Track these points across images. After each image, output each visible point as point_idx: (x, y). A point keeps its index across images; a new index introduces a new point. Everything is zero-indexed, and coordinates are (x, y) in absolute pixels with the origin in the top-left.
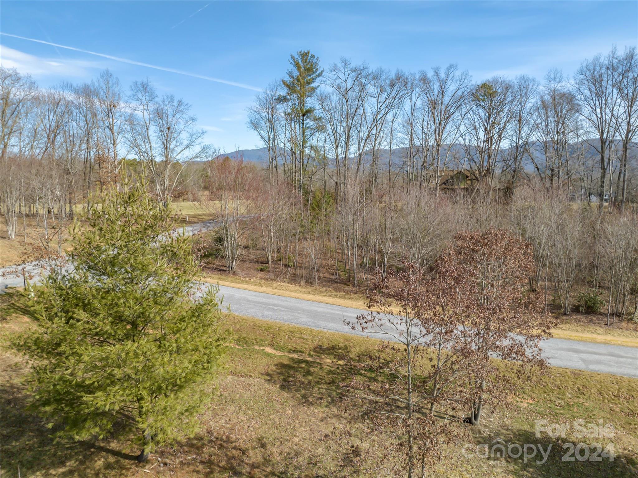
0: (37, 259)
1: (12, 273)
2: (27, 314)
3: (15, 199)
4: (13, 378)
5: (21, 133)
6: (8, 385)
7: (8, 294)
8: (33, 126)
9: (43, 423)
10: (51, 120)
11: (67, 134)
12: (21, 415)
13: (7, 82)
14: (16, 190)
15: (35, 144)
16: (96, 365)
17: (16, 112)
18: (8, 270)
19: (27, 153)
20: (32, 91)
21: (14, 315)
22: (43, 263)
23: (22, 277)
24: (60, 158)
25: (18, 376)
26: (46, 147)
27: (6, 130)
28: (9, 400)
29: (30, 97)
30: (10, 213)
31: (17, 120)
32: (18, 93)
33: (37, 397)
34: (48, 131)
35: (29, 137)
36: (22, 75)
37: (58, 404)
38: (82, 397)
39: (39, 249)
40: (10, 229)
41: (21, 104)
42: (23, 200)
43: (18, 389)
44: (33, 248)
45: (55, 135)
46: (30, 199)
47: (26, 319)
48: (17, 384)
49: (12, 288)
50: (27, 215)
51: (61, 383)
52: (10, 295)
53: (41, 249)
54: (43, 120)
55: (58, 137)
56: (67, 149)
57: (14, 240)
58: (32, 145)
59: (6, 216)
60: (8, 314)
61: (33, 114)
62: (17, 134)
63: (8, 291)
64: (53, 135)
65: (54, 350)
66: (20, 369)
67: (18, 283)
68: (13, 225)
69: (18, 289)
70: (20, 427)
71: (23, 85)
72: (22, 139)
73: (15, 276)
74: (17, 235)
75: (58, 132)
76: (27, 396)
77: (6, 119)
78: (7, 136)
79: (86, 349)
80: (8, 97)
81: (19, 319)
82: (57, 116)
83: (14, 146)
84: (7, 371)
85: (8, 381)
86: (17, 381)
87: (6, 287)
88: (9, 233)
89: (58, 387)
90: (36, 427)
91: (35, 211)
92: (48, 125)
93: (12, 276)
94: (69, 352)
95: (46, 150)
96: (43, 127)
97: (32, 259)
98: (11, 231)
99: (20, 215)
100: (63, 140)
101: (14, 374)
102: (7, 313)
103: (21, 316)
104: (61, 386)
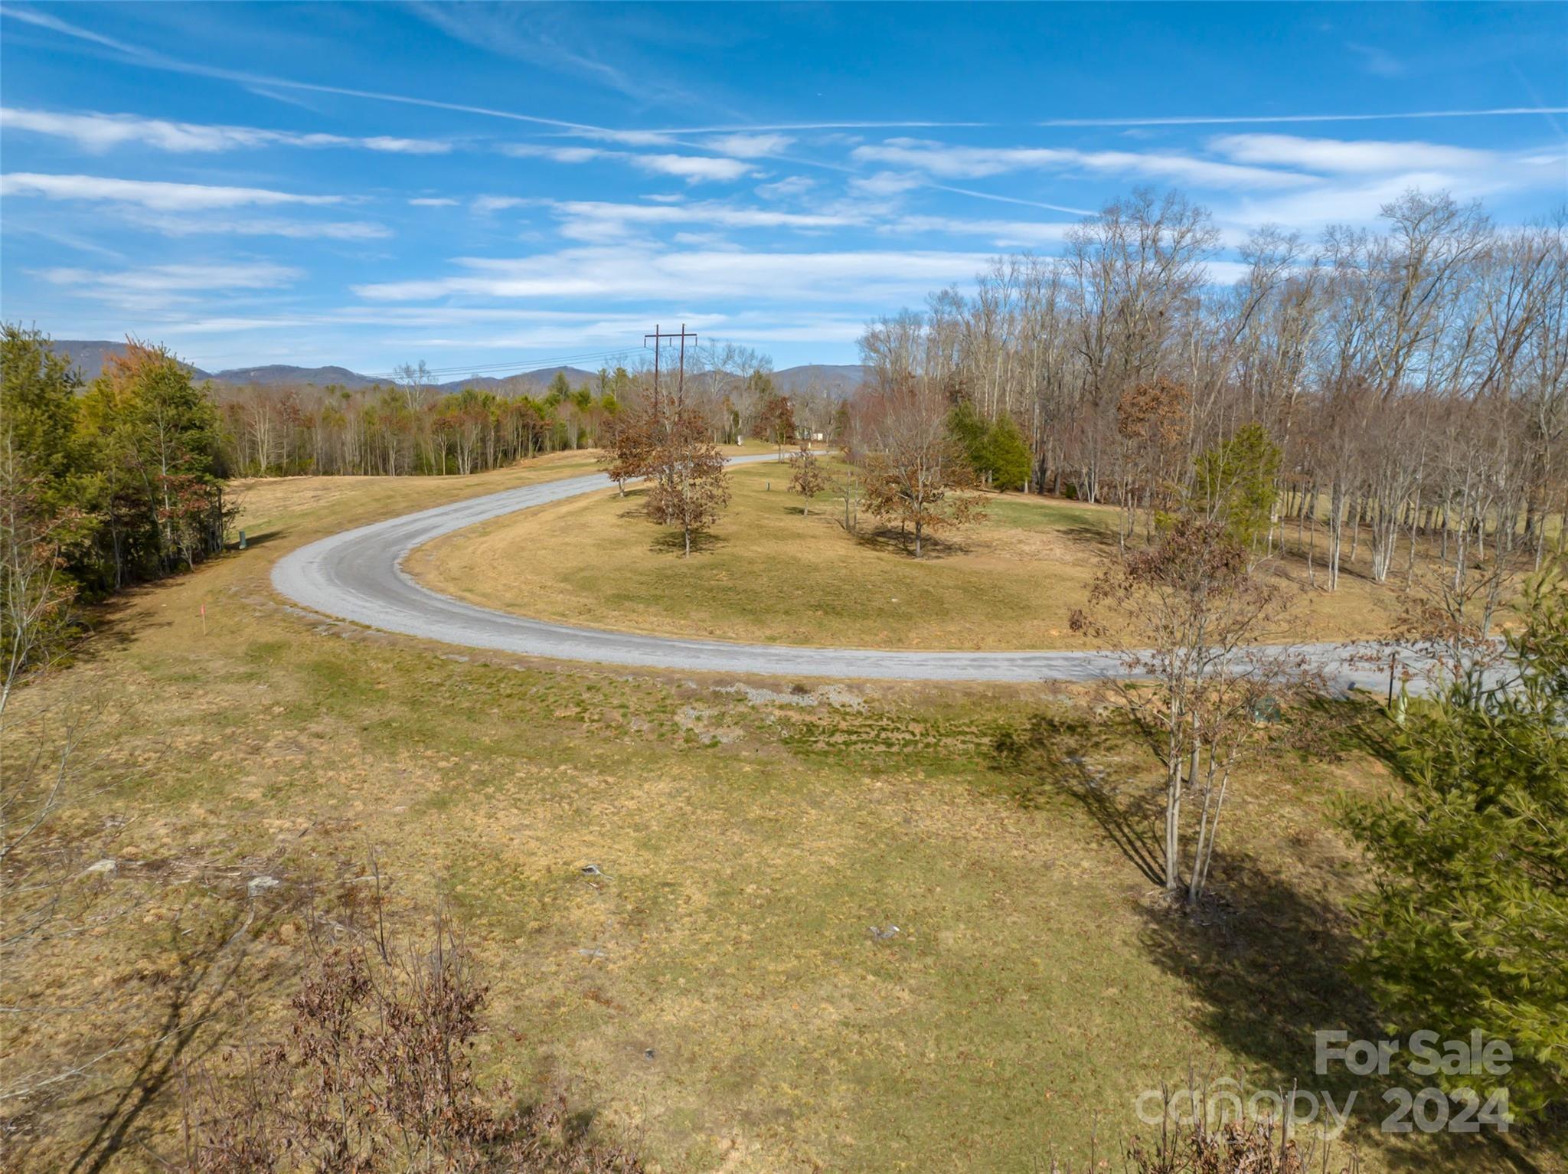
0: (1426, 637)
1: (1370, 659)
2: (1386, 758)
3: (1399, 493)
4: (1330, 889)
5: (1435, 341)
6: (1318, 899)
7: (1353, 703)
8: (1466, 324)
9: (1373, 1014)
10: (1512, 306)
11: (1551, 336)
12: (1331, 976)
13: (1423, 226)
14: (1405, 472)
15: (1464, 365)
16: (1532, 935)
17: (1433, 294)
18: (1362, 651)
19: (1443, 385)
20: (1478, 238)
21: (1356, 752)
22: (1440, 647)
23: (1387, 672)
24: (1524, 396)
25: (1341, 887)
26: (1492, 371)
27: (1405, 336)
28: (1314, 932)
29: (1471, 254)
30: (1384, 525)
31: (1434, 312)
32: (1444, 249)
33: (1376, 953)
34: (1501, 333)
35: (1453, 350)
36: (1460, 205)
37: (1417, 988)
38: (1480, 997)
39: (1435, 614)
40: (1378, 559)
41: (1447, 273)
42: (1416, 496)
43: (1337, 916)
44: (1424, 612)
45: (1519, 339)
46: (1432, 494)
47: (1380, 767)
48: (1335, 905)
49: (1363, 692)
50: (1421, 532)
51: (1436, 943)
52: (1357, 707)
53: (1441, 616)
54: (1494, 307)
55: (1527, 345)
56: (1544, 375)
57: (1382, 585)
58: (1457, 369)
59: (1376, 529)
60: (1345, 747)
61: (1471, 294)
62: (1426, 344)
63: (1352, 695)
64: (1512, 341)
65: (1433, 860)
66: (1349, 875)
67: (1377, 684)
68: (1386, 551)
69: (1375, 698)
70: (1325, 1000)
71: (1459, 229)
72: (1436, 355)
73: (1374, 667)
74: (1391, 573)
75: (1528, 331)
76: (1351, 940)
77: (1410, 310)
78: (1405, 350)
79: (1516, 888)
80: (1419, 260)
81: (1364, 764)
82: (1531, 294)
83: (1415, 370)
84: (1321, 868)
85: (1319, 891)
86: (1338, 899)
87: (1351, 687)
88: (1375, 569)
89: (1428, 951)
90: (1358, 1016)
91: (1440, 523)
92: (1504, 318)
93: (1367, 665)
94: (1468, 880)
95: (1490, 378)
96: (1490, 322)
97: (1418, 636)
98: (1381, 564)
99: (1405, 530)
100: (1536, 354)
101: (1333, 882)
102: (1344, 743)
103: (1371, 759)
104: (1435, 951)
